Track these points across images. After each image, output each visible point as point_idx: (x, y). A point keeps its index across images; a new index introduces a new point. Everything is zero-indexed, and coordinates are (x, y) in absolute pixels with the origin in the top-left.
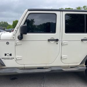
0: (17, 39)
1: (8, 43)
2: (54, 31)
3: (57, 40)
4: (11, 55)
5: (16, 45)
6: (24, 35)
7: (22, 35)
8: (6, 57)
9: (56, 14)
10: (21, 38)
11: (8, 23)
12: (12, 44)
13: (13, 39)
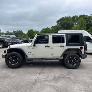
0: (33, 46)
1: (29, 48)
2: (48, 43)
3: (49, 46)
4: (30, 53)
5: (32, 48)
6: (35, 45)
7: (34, 44)
8: (28, 53)
9: (48, 36)
10: (34, 46)
11: (22, 32)
12: (31, 48)
13: (31, 46)
